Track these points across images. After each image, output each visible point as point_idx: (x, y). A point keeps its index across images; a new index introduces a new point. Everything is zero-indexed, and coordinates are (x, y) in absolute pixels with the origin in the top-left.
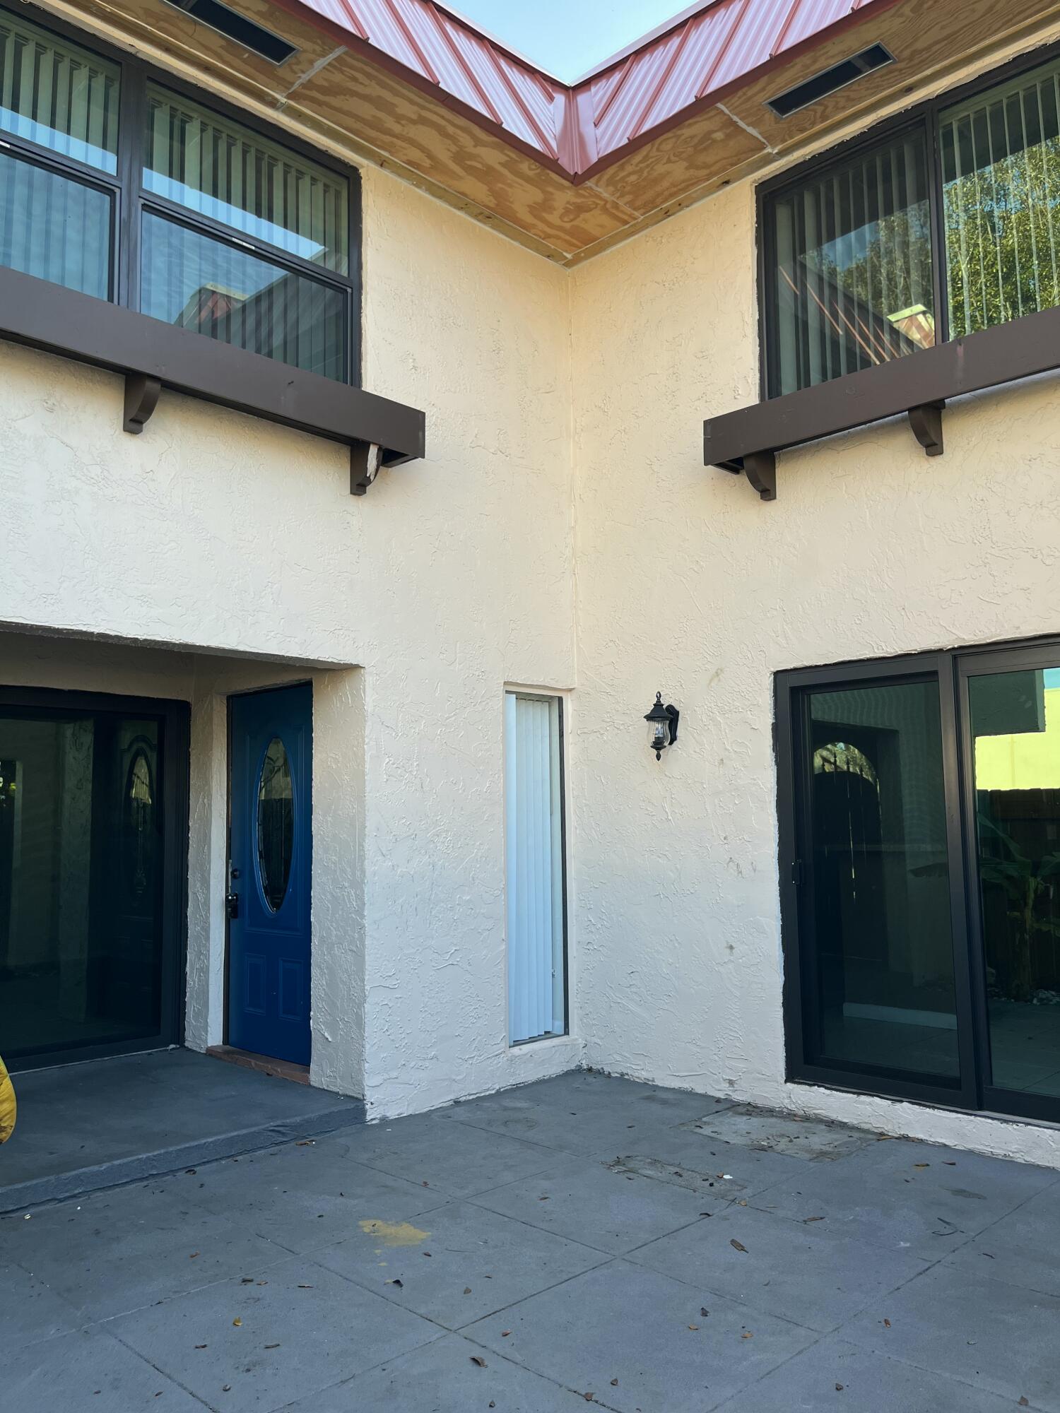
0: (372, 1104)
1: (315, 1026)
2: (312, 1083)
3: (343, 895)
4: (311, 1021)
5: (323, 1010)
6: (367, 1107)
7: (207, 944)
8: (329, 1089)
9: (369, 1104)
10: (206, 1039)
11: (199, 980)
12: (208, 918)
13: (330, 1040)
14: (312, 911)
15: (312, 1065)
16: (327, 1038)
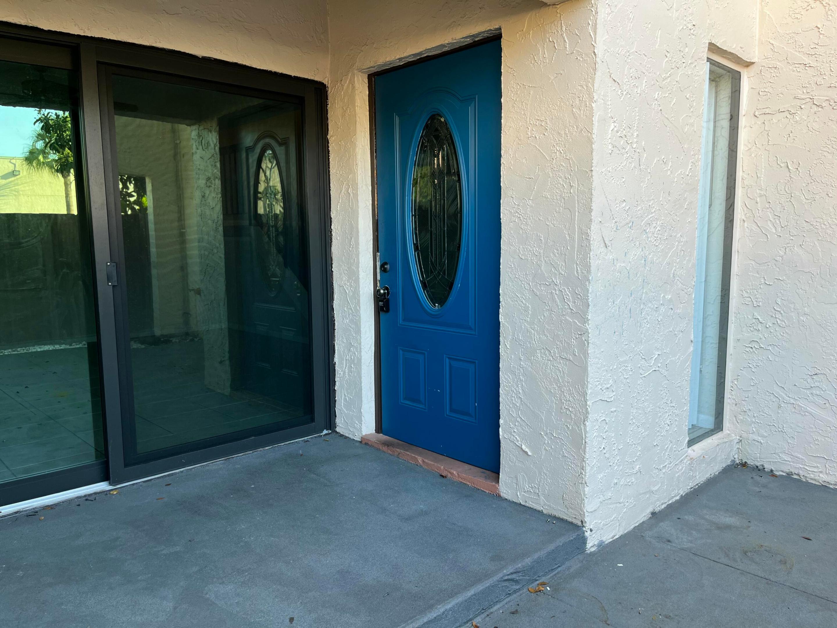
0: (591, 530)
1: (505, 436)
2: (502, 494)
3: (552, 293)
4: (500, 429)
5: (518, 419)
6: (587, 534)
7: (358, 337)
8: (527, 505)
9: (589, 532)
10: (361, 428)
11: (350, 371)
12: (358, 311)
13: (530, 453)
14: (501, 310)
15: (502, 475)
16: (526, 453)
